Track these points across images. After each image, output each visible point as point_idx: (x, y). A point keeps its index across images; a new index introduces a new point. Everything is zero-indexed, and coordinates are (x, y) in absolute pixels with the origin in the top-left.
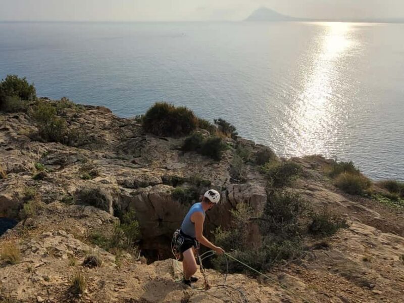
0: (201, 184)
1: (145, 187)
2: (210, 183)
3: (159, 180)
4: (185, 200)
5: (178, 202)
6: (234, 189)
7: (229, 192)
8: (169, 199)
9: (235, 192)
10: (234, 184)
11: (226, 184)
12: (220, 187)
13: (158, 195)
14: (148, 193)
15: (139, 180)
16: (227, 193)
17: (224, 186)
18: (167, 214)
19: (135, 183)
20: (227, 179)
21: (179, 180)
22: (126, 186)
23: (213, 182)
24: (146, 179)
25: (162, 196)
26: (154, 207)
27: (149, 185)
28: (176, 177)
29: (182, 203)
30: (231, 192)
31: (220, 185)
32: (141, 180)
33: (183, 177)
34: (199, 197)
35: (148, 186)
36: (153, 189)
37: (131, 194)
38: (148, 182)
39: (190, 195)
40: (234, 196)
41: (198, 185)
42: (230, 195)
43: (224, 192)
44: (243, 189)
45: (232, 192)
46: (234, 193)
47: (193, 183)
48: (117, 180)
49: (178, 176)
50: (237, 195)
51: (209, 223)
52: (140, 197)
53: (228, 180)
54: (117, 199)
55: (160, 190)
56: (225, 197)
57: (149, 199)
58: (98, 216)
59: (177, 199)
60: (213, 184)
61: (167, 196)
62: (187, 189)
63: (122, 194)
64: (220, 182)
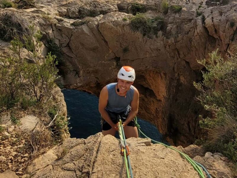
0: (169, 11)
1: (94, 17)
2: (181, 9)
3: (114, 8)
4: (150, 32)
5: (139, 34)
6: (212, 12)
7: (206, 17)
8: (127, 29)
9: (214, 16)
10: (212, 7)
11: (201, 8)
12: (193, 12)
13: (111, 24)
14: (96, 23)
15: (86, 7)
16: (203, 19)
17: (199, 11)
18: (126, 50)
19: (80, 11)
20: (202, 2)
21: (141, 7)
22: (69, 16)
23: (184, 6)
24: (96, 7)
25: (117, 26)
26: (106, 42)
27: (101, 14)
28: (137, 4)
29: (144, 35)
30: (208, 16)
31: (194, 10)
32: (88, 8)
33: (145, 3)
34: (167, 27)
35: (99, 15)
36: (104, 18)
37: (72, 24)
38: (98, 9)
39: (155, 25)
40: (213, 21)
41: (166, 13)
42: (208, 21)
43: (200, 17)
44: (226, 10)
45: (210, 17)
46: (213, 18)
47: (159, 11)
48: (59, 12)
49: (140, 3)
50: (217, 18)
51: (179, 60)
52: (85, 28)
53: (204, 3)
54: (51, 32)
55: (113, 17)
56: (201, 23)
57: (98, 30)
58: (4, 53)
59: (137, 28)
60: (184, 9)
61: (124, 26)
62: (151, 18)
63: (58, 25)
64: (194, 6)
